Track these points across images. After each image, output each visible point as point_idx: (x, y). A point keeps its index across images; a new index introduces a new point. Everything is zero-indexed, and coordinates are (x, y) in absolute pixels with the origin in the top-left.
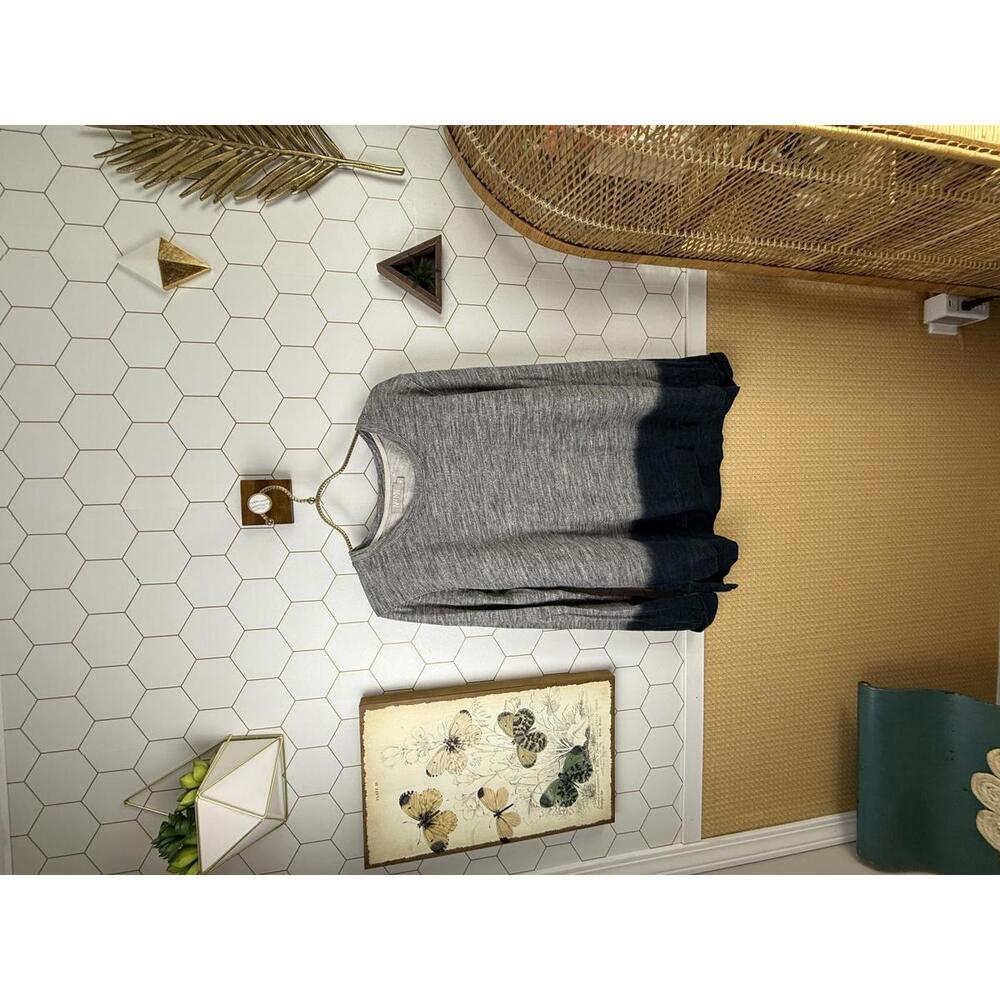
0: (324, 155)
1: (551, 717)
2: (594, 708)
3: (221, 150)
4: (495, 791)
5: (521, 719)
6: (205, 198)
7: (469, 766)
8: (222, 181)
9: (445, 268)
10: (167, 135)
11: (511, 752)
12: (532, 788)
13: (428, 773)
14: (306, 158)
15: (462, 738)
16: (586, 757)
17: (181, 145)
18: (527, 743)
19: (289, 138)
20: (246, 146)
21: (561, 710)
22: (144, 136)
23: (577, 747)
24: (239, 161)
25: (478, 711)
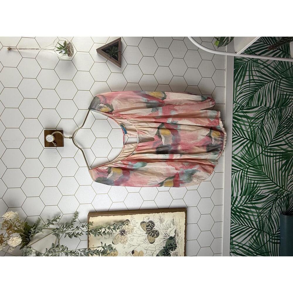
1: (161, 225)
2: (178, 222)
4: (139, 252)
5: (149, 224)
7: (129, 241)
11: (145, 237)
12: (154, 251)
13: (113, 243)
15: (126, 230)
16: (174, 241)
18: (151, 234)
21: (165, 221)
23: (171, 237)
25: (133, 220)
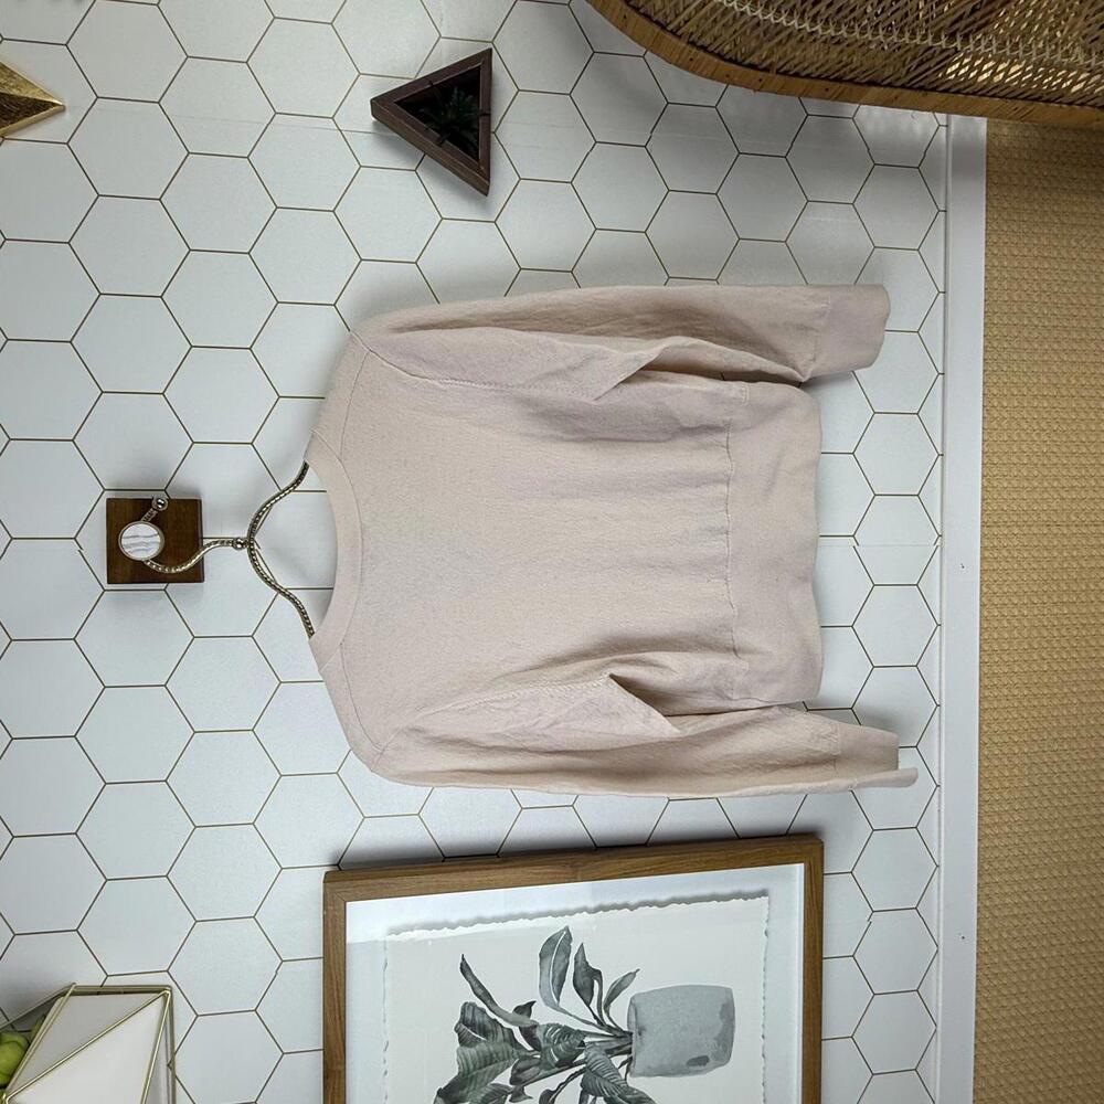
9: (497, 111)
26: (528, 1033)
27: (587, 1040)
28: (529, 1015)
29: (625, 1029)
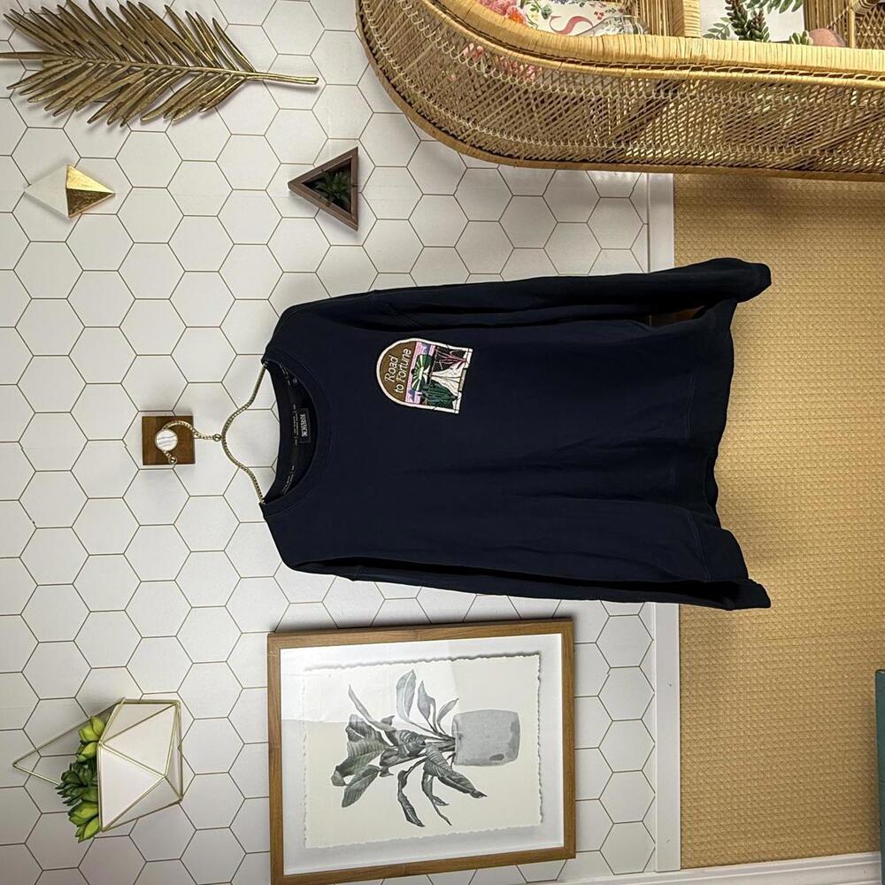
0: (234, 69)
3: (129, 71)
6: (112, 122)
8: (129, 104)
9: (362, 184)
10: (77, 61)
14: (214, 72)
17: (90, 70)
19: (197, 54)
20: (154, 65)
22: (55, 63)
24: (147, 82)
26: (390, 735)
27: (426, 741)
28: (391, 724)
29: (451, 735)
